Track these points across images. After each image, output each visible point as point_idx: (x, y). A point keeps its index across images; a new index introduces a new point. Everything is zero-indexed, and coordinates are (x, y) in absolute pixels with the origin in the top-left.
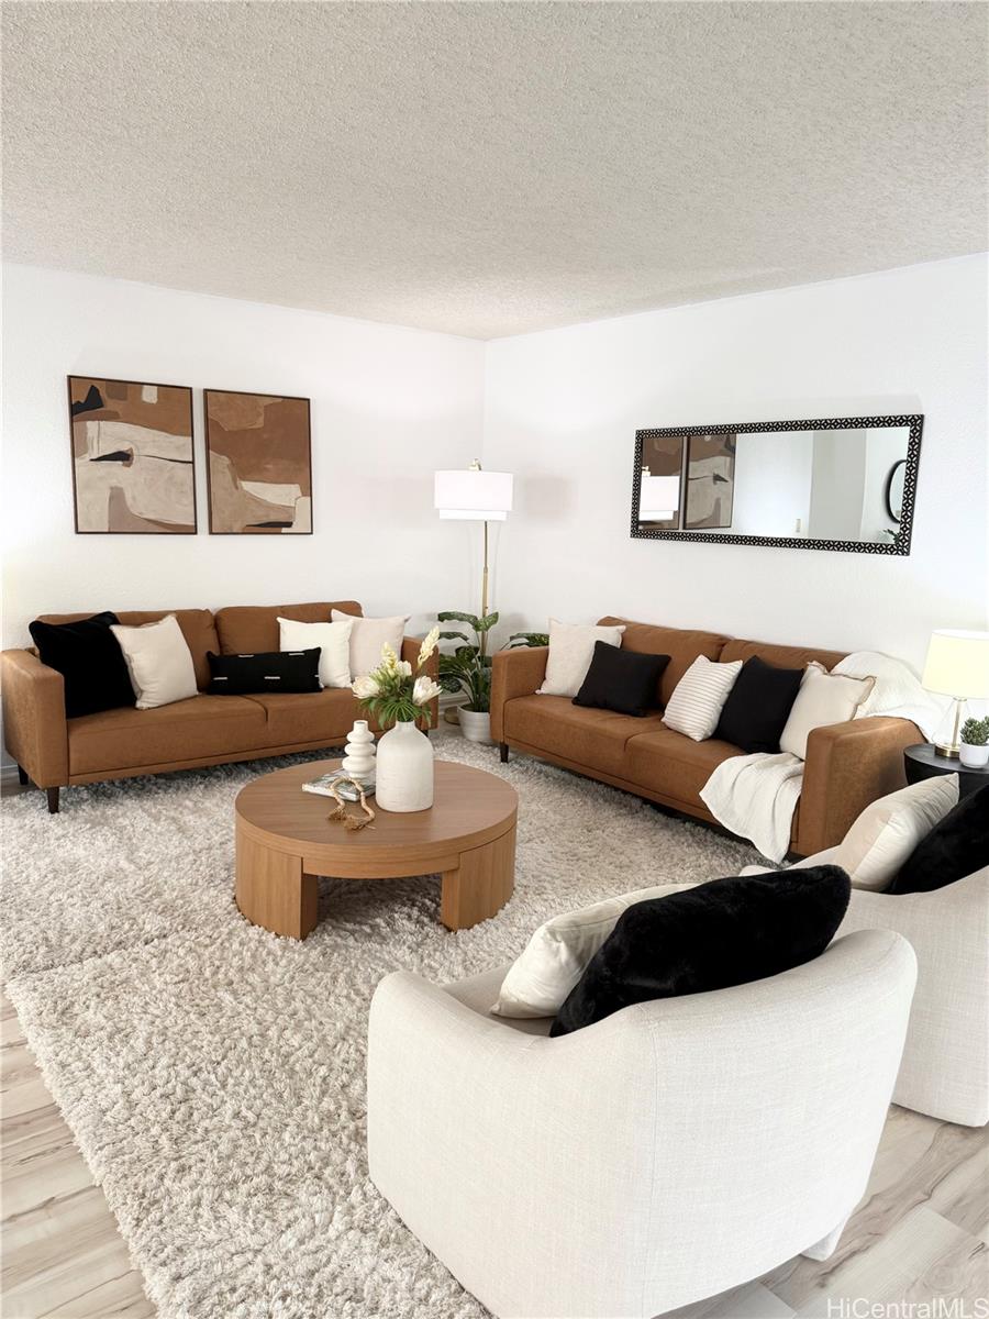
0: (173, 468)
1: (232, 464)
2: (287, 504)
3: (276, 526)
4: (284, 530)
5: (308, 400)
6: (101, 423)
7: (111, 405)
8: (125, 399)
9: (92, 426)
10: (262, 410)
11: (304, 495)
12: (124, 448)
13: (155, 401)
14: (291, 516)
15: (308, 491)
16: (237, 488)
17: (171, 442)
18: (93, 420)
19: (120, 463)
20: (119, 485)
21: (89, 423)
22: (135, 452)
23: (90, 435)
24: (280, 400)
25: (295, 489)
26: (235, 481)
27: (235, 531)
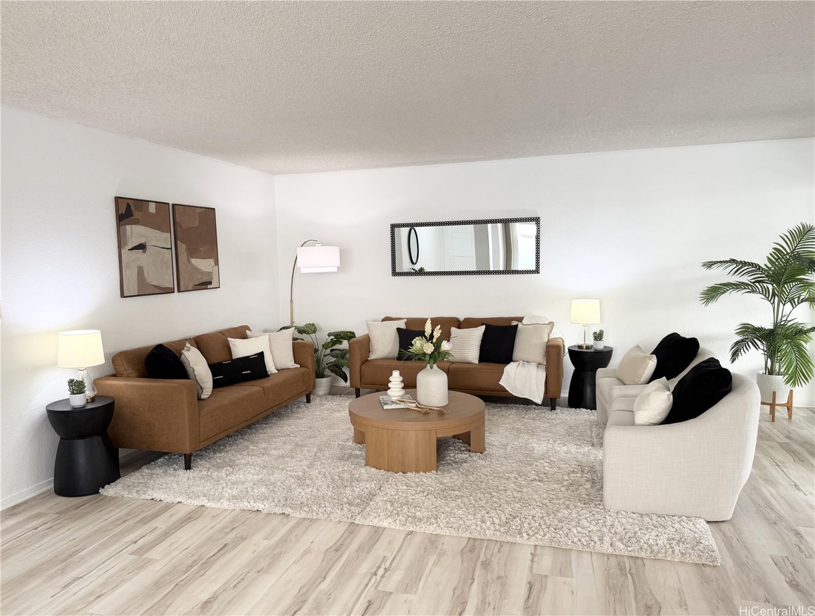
0: (163, 253)
1: (187, 248)
2: (209, 271)
3: (205, 285)
4: (209, 286)
5: (214, 209)
6: (133, 226)
7: (137, 215)
8: (142, 211)
9: (128, 227)
10: (197, 216)
11: (216, 265)
12: (142, 241)
13: (154, 212)
14: (211, 278)
15: (217, 263)
16: (189, 263)
17: (162, 237)
18: (129, 225)
19: (141, 251)
20: (141, 265)
21: (127, 226)
22: (147, 243)
23: (128, 234)
24: (204, 209)
25: (211, 261)
26: (188, 259)
27: (190, 289)
